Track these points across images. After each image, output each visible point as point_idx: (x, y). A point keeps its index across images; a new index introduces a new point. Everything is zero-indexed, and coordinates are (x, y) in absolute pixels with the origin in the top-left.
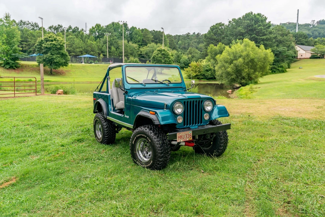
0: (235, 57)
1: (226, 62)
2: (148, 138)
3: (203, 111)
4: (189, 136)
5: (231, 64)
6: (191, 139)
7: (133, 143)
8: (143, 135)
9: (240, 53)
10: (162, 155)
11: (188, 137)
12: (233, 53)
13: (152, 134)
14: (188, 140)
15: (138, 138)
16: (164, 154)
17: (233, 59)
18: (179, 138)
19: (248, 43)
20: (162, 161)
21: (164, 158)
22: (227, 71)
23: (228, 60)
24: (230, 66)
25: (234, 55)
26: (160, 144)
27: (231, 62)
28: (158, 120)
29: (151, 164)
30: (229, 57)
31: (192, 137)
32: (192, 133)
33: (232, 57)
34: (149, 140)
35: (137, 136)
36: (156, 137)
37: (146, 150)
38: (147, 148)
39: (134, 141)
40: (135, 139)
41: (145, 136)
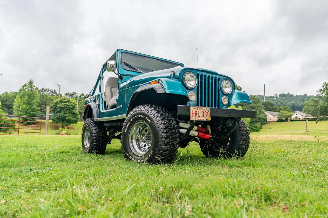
2: (147, 118)
3: (220, 93)
4: (207, 114)
6: (209, 119)
7: (126, 131)
8: (140, 116)
10: (168, 140)
11: (205, 115)
13: (154, 112)
14: (205, 120)
15: (132, 123)
16: (171, 139)
18: (193, 114)
20: (167, 150)
21: (171, 145)
26: (164, 124)
28: (163, 88)
29: (150, 155)
31: (210, 117)
32: (210, 111)
34: (149, 121)
35: (131, 119)
36: (159, 115)
37: (144, 139)
38: (145, 136)
39: (127, 127)
40: (129, 124)
41: (143, 116)
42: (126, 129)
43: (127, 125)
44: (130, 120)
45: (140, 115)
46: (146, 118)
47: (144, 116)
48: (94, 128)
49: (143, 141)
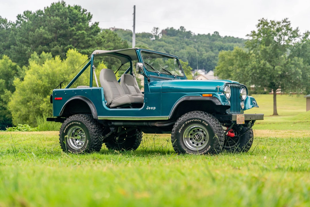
0: (52, 82)
1: (36, 92)
4: (243, 119)
5: (45, 97)
6: (244, 123)
9: (62, 74)
12: (48, 75)
13: (209, 118)
15: (187, 126)
17: (49, 87)
18: (238, 120)
19: (77, 57)
22: (39, 109)
23: (40, 87)
24: (45, 99)
25: (49, 79)
27: (46, 92)
28: (219, 101)
30: (39, 82)
31: (244, 121)
33: (46, 84)
34: (206, 124)
35: (186, 123)
36: (214, 120)
37: (197, 138)
38: (197, 135)
39: (181, 129)
40: (183, 126)
41: (199, 120)
42: (180, 130)
43: (182, 127)
44: (184, 123)
45: (197, 120)
46: (203, 122)
47: (201, 121)
48: (94, 126)
49: (196, 139)
